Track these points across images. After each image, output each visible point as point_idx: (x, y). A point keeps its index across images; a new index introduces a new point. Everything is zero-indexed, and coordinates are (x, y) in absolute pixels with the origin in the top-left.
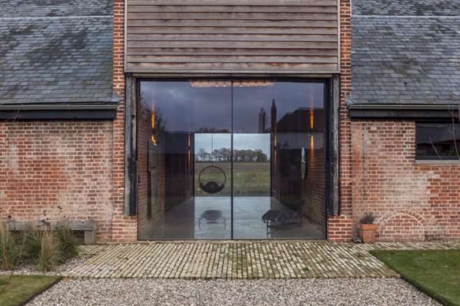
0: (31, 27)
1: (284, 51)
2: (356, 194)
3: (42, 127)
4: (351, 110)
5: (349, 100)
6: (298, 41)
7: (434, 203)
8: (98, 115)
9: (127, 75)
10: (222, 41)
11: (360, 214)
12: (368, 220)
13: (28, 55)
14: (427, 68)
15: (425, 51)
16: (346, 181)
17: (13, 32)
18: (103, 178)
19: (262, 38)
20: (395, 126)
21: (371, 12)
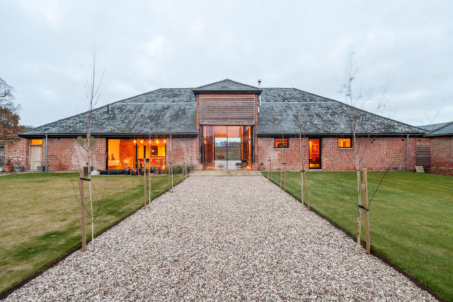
0: (169, 106)
1: (240, 119)
2: (259, 158)
3: (178, 139)
4: (258, 135)
5: (257, 132)
6: (243, 116)
7: (279, 160)
8: (193, 136)
9: (200, 125)
10: (225, 116)
11: (260, 163)
12: (262, 164)
13: (170, 117)
14: (281, 121)
15: (281, 115)
16: (256, 154)
17: (164, 108)
18: (194, 153)
19: (235, 115)
20: (269, 139)
21: (269, 101)
